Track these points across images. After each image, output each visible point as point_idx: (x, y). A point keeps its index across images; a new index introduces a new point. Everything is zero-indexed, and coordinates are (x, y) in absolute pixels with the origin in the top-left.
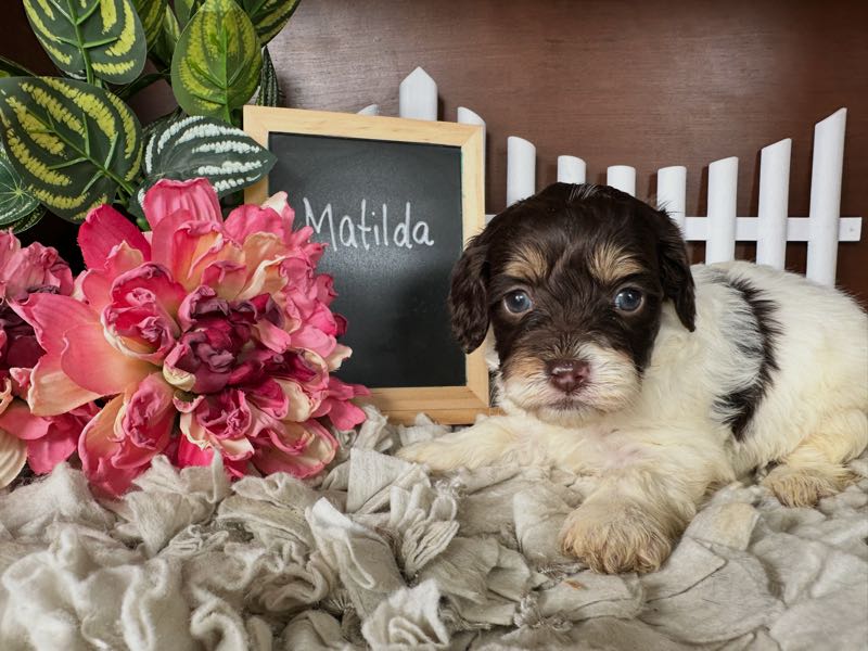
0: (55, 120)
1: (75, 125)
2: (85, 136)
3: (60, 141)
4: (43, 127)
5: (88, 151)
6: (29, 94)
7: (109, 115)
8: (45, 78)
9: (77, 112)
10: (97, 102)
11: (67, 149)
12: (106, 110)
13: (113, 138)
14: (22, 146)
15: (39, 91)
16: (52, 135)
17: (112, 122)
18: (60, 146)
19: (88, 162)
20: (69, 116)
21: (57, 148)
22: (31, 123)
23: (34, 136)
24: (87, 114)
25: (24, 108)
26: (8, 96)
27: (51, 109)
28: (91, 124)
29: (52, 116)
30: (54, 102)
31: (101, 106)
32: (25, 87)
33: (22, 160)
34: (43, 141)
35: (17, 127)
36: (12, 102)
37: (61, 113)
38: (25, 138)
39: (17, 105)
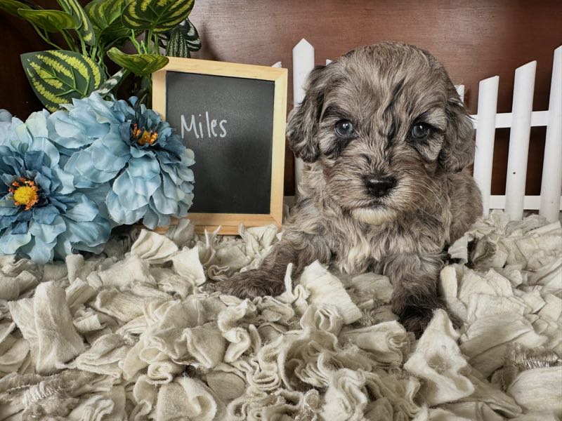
0: (56, 72)
1: (67, 73)
2: (73, 78)
3: (60, 82)
4: (50, 76)
5: (75, 86)
6: (41, 60)
7: (84, 67)
8: (49, 51)
9: (68, 67)
10: (77, 61)
11: (64, 85)
12: (82, 65)
13: (88, 78)
14: (41, 86)
15: (46, 58)
16: (56, 79)
17: (86, 70)
18: (61, 85)
19: (75, 91)
20: (64, 69)
21: (59, 85)
22: (45, 75)
23: (46, 81)
24: (72, 67)
25: (39, 67)
26: (31, 62)
27: (54, 66)
28: (75, 72)
29: (55, 70)
30: (55, 62)
31: (80, 62)
32: (39, 56)
33: (42, 93)
34: (52, 82)
35: (38, 77)
36: (33, 64)
37: (59, 68)
38: (42, 81)
39: (36, 66)
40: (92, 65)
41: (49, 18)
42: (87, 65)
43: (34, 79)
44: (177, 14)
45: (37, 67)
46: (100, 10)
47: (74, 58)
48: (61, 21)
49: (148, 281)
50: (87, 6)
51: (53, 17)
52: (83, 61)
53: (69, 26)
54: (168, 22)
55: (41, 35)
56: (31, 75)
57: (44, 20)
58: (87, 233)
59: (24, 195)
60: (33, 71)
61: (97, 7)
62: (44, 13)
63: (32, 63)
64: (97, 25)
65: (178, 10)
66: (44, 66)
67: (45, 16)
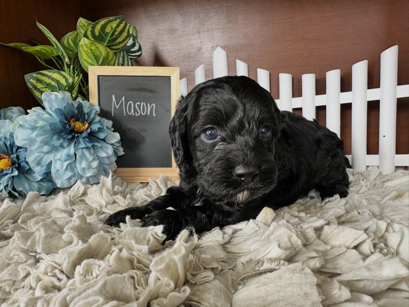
0: (46, 83)
1: (53, 83)
2: (57, 86)
3: (50, 89)
4: (43, 86)
6: (36, 77)
8: (41, 71)
9: (53, 79)
12: (61, 77)
13: (66, 85)
15: (39, 76)
16: (46, 87)
17: (64, 80)
20: (51, 81)
21: (49, 91)
22: (39, 86)
23: (41, 89)
24: (56, 79)
25: (35, 82)
27: (45, 80)
28: (58, 82)
29: (45, 82)
30: (46, 77)
31: (59, 76)
32: (35, 75)
33: (39, 97)
34: (45, 90)
35: (35, 87)
36: (31, 80)
37: (48, 81)
38: (38, 90)
40: (68, 76)
41: (43, 50)
42: (64, 77)
43: (33, 89)
44: (120, 40)
45: (34, 82)
46: (70, 41)
47: (56, 74)
48: (50, 52)
49: (67, 209)
51: (43, 49)
52: (62, 75)
53: (55, 54)
54: (115, 45)
55: (40, 61)
56: (31, 87)
57: (40, 52)
60: (32, 84)
62: (38, 48)
63: (31, 79)
64: (71, 51)
65: (119, 37)
66: (39, 81)
67: (40, 50)
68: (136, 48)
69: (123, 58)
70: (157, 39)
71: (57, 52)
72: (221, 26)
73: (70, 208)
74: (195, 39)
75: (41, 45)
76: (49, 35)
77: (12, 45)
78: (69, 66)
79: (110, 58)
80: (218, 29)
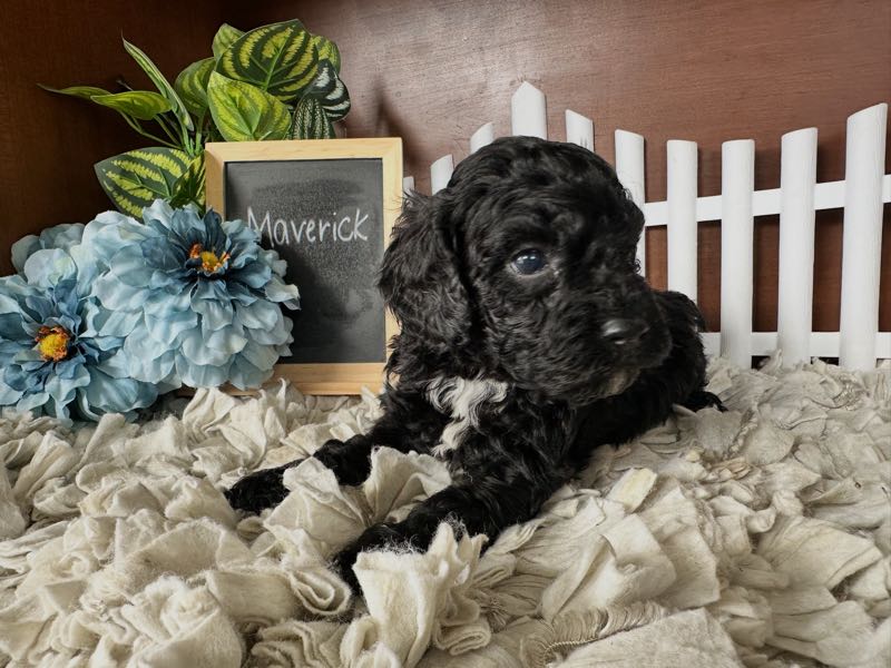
0: (141, 179)
1: (157, 178)
2: (164, 183)
3: (149, 190)
4: (135, 186)
5: (168, 193)
6: (120, 166)
7: (175, 164)
8: (129, 153)
9: (155, 169)
10: (165, 158)
11: (155, 195)
12: (172, 162)
14: (126, 200)
15: (125, 163)
16: (142, 188)
17: (179, 168)
18: (150, 194)
20: (151, 173)
21: (148, 196)
22: (127, 185)
23: (131, 193)
24: (161, 168)
25: (118, 177)
27: (138, 172)
28: (165, 173)
29: (139, 176)
30: (139, 166)
31: (168, 160)
32: (115, 163)
33: (128, 210)
34: (139, 194)
35: (118, 189)
36: (110, 174)
37: (144, 172)
38: (125, 194)
39: (114, 175)
40: (185, 159)
41: (135, 102)
43: (115, 194)
44: (297, 71)
45: (115, 177)
46: (196, 81)
47: (161, 156)
48: (152, 104)
49: (181, 455)
50: (178, 80)
51: (139, 100)
52: (172, 157)
53: (163, 109)
54: (288, 84)
55: (131, 124)
56: (110, 189)
57: (131, 106)
58: (121, 395)
59: (50, 346)
60: (112, 183)
61: (191, 78)
62: (124, 97)
63: (108, 172)
65: (296, 64)
66: (125, 174)
67: (128, 100)
68: (337, 93)
69: (313, 114)
70: (386, 68)
71: (168, 105)
72: (532, 33)
73: (186, 453)
74: (471, 66)
75: (134, 90)
76: (149, 68)
77: (72, 91)
78: (192, 136)
79: (278, 114)
80: (525, 39)
